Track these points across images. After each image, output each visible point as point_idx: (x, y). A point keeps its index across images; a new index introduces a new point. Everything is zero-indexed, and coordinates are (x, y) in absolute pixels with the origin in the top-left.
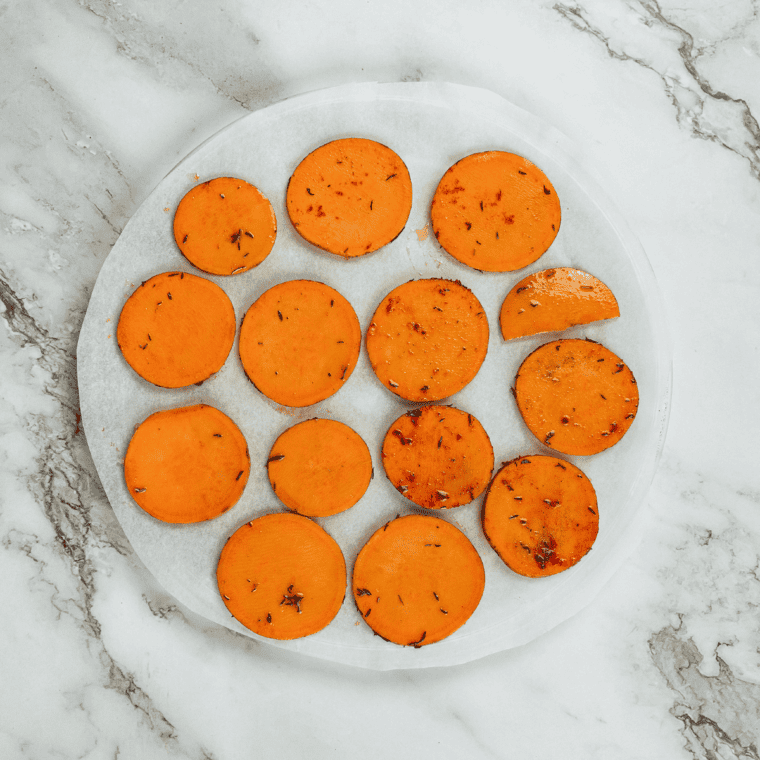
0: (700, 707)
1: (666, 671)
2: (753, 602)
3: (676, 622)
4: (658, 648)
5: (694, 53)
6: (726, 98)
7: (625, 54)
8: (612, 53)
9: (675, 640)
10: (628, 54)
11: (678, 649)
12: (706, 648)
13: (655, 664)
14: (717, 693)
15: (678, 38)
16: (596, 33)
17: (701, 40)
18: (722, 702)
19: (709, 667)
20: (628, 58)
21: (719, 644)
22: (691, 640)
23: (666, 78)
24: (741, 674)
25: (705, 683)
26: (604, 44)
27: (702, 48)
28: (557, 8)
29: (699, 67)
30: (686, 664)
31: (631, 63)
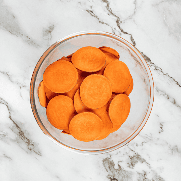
0: (114, 176)
1: (106, 168)
2: (127, 152)
3: (109, 157)
4: (105, 162)
5: (120, 22)
6: (127, 33)
7: (103, 22)
8: (100, 22)
9: (109, 161)
10: (104, 22)
11: (109, 163)
12: (116, 163)
13: (104, 166)
14: (118, 173)
15: (116, 18)
16: (96, 17)
17: (121, 19)
18: (119, 175)
19: (116, 167)
20: (104, 23)
21: (119, 162)
22: (112, 161)
23: (113, 28)
24: (124, 169)
25: (115, 170)
26: (98, 20)
27: (122, 21)
28: (87, 10)
29: (121, 26)
30: (111, 166)
31: (104, 24)
